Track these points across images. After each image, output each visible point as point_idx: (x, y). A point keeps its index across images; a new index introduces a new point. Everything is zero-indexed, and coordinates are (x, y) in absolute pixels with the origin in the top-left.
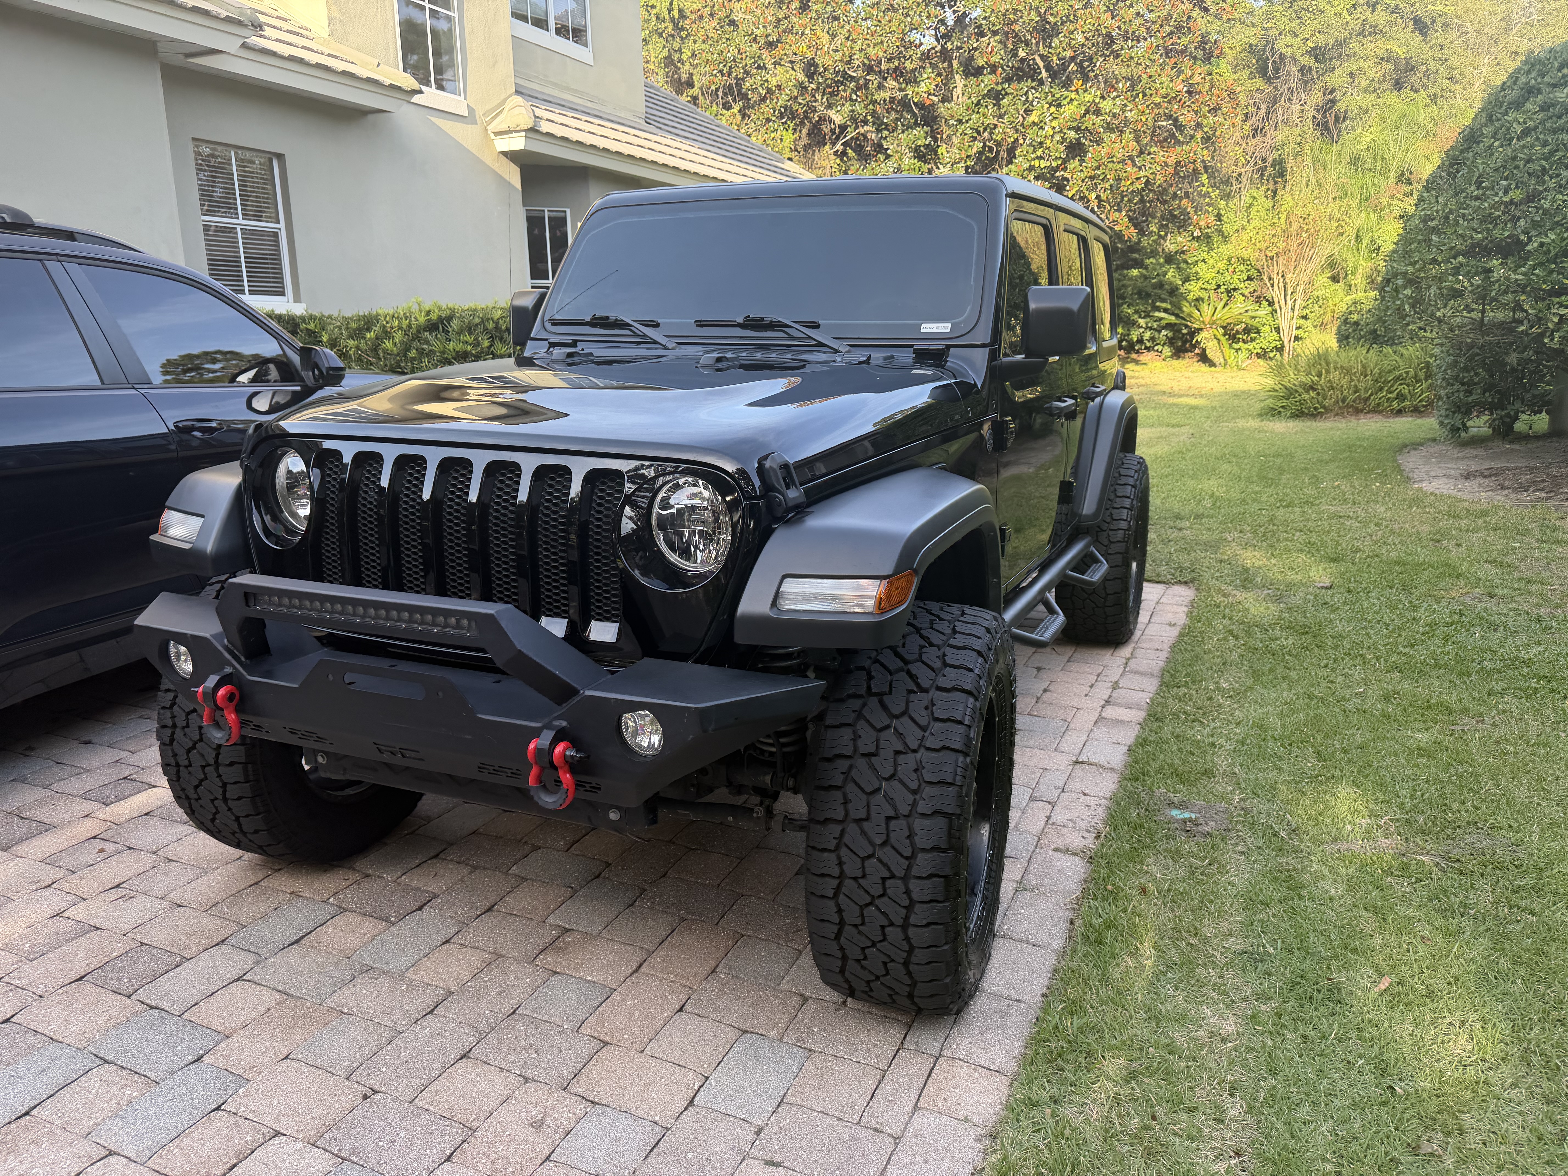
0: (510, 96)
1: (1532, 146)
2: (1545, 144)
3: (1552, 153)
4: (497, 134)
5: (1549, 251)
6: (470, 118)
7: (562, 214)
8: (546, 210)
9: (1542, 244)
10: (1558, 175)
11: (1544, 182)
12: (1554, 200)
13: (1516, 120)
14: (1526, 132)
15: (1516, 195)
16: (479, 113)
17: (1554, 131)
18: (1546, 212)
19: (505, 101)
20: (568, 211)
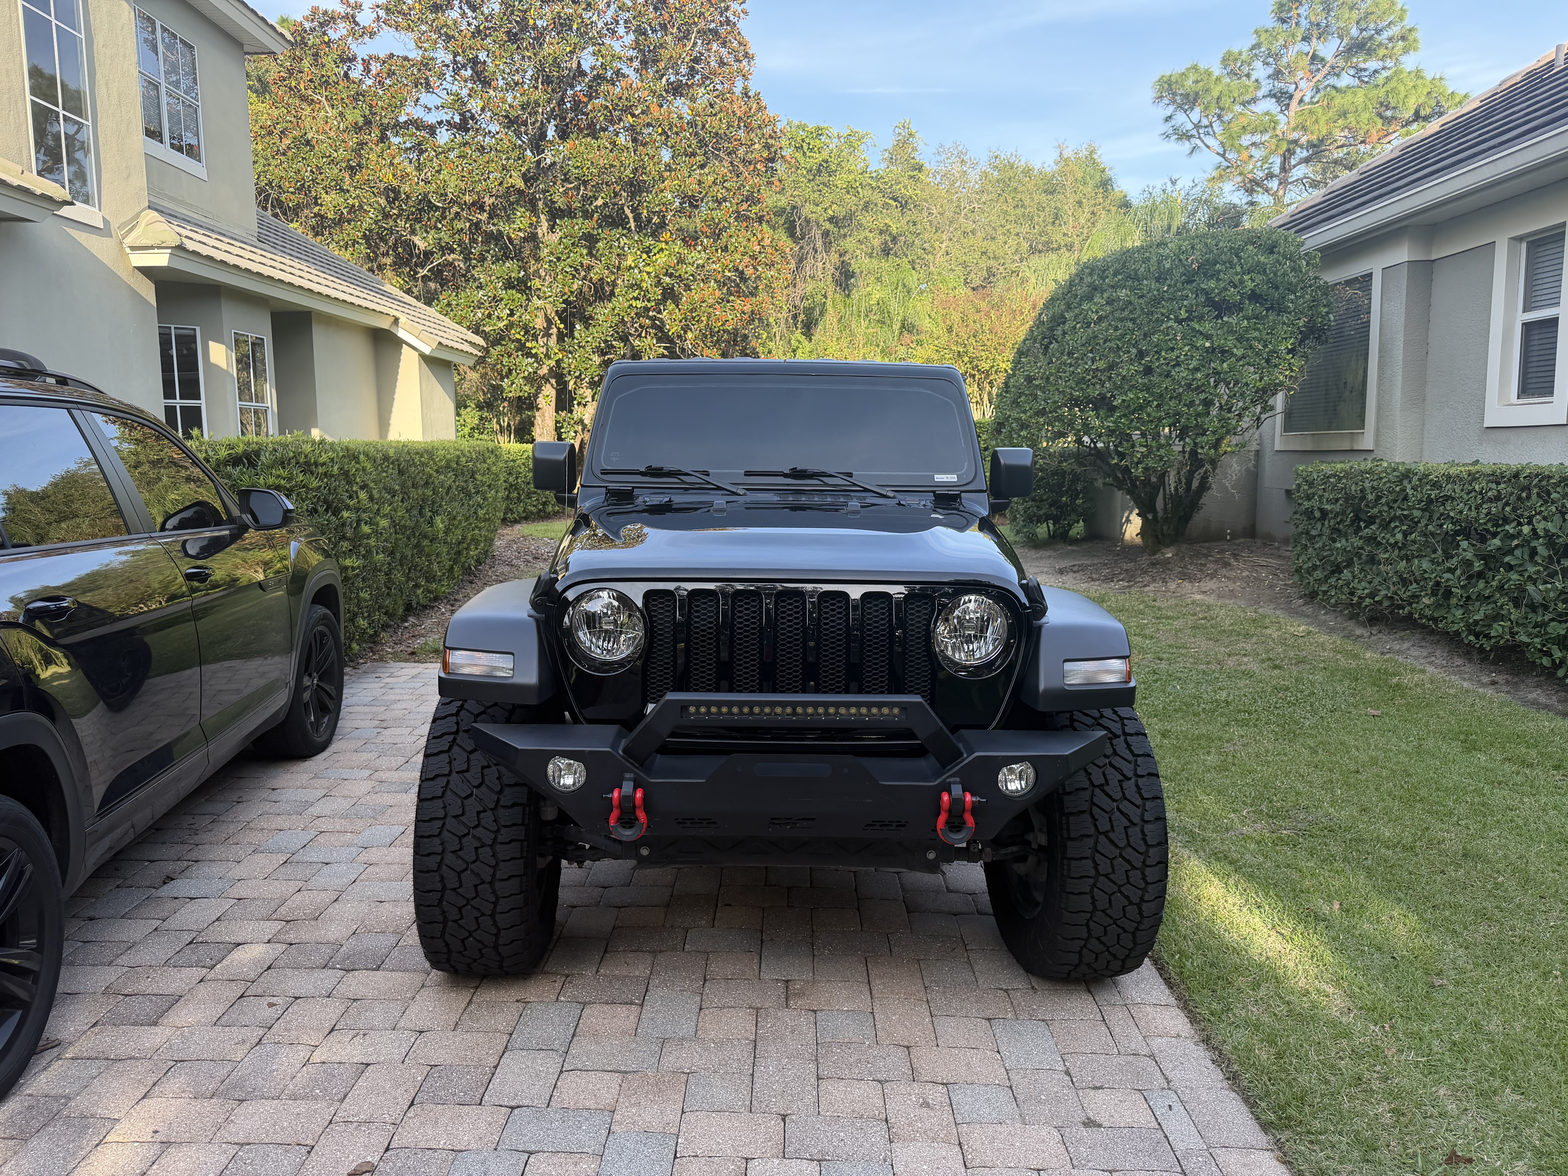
0: (144, 210)
1: (1107, 330)
2: (1116, 329)
3: (1123, 336)
4: (133, 248)
5: (1129, 406)
6: (104, 231)
7: (192, 332)
8: (173, 327)
9: (1123, 401)
10: (1129, 352)
11: (1120, 357)
12: (1129, 370)
13: (1090, 309)
14: (1100, 319)
15: (1101, 364)
16: (114, 226)
17: (1121, 320)
18: (1124, 377)
19: (138, 215)
20: (198, 329)
